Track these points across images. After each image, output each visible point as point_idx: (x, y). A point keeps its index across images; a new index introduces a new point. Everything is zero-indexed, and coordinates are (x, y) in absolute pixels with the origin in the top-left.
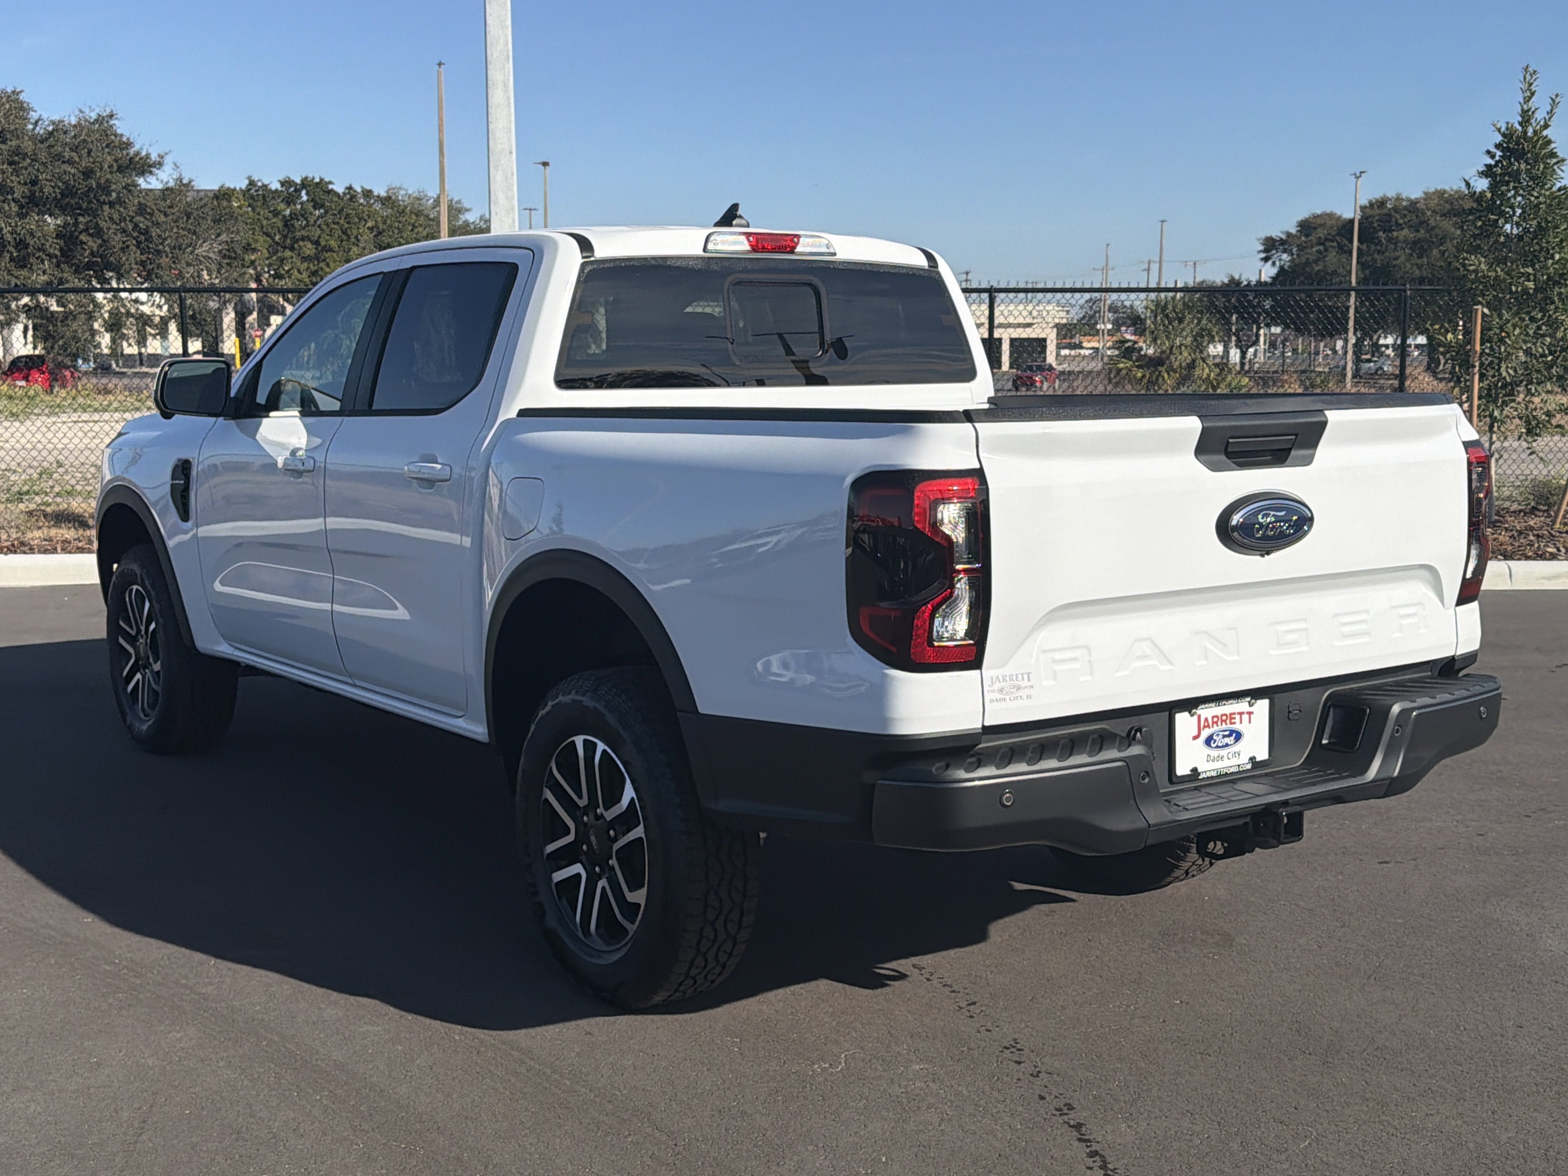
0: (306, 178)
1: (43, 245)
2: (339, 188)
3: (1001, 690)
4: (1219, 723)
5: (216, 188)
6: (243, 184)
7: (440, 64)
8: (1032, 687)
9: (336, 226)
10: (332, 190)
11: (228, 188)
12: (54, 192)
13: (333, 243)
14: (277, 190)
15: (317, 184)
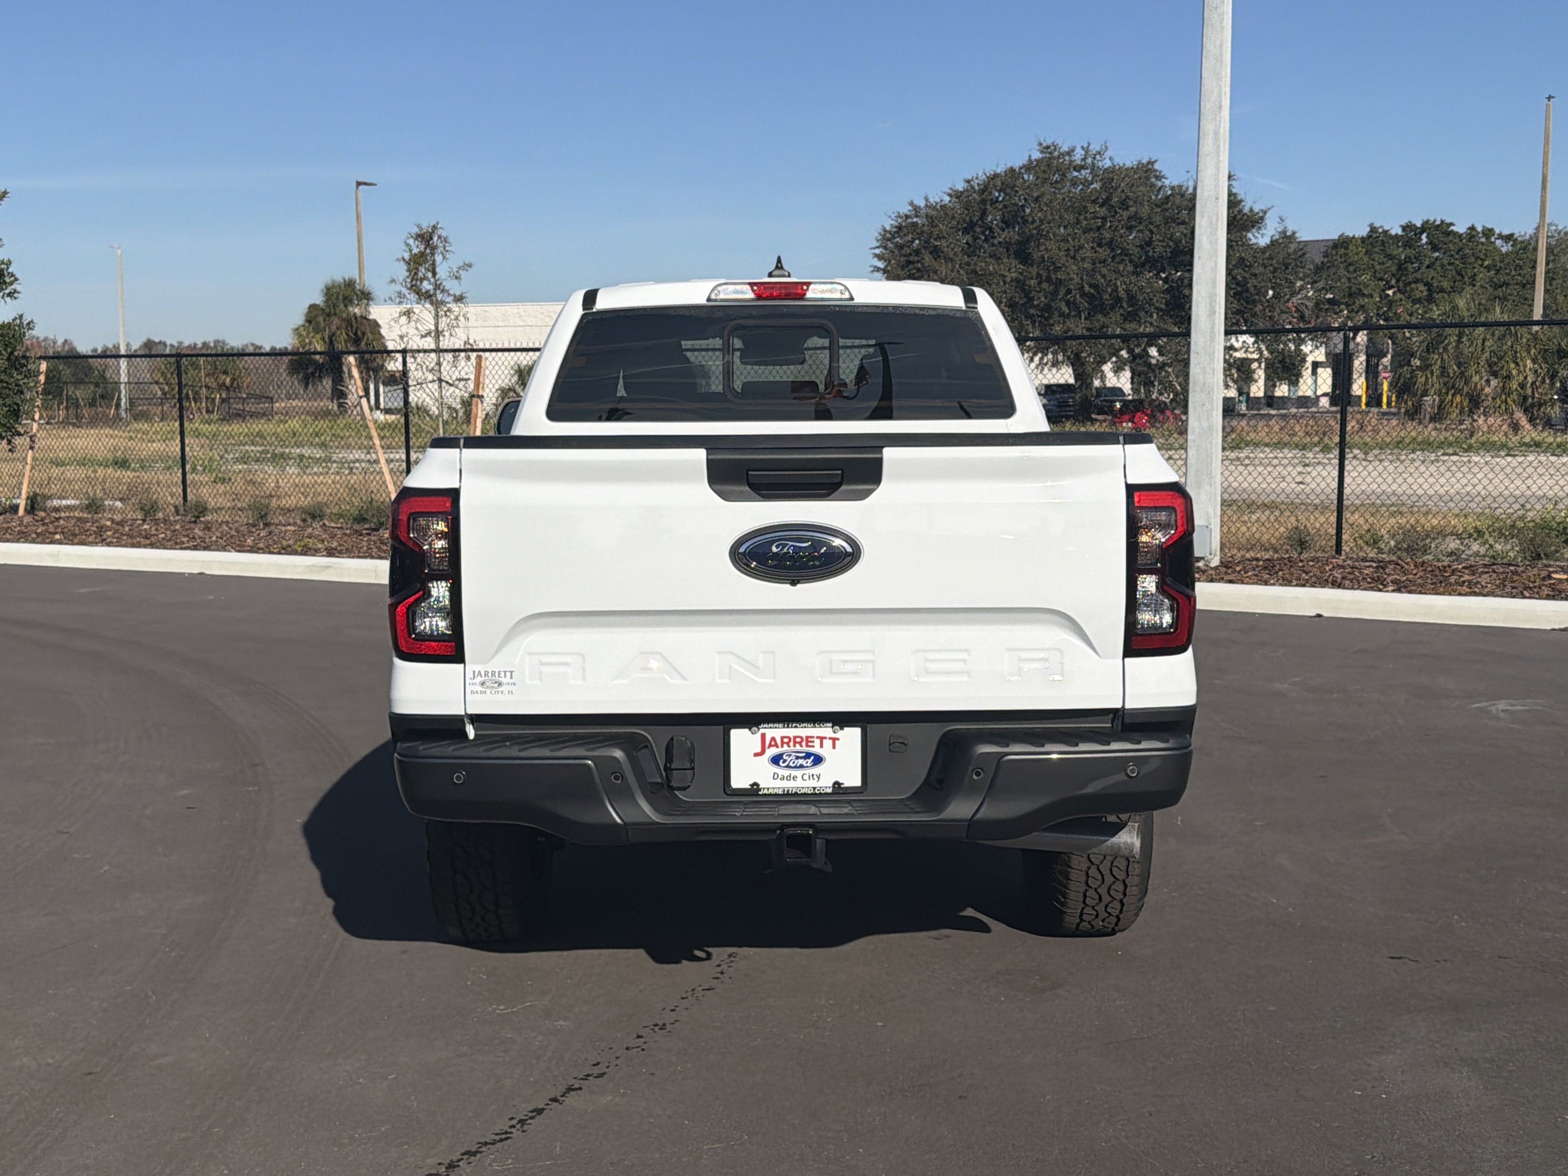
0: (1428, 221)
1: (1151, 299)
2: (1460, 228)
3: (483, 684)
4: (791, 744)
5: (1336, 237)
6: (1363, 231)
7: (1549, 98)
8: (514, 684)
9: (1450, 267)
10: (1452, 231)
11: (1347, 237)
12: (1166, 252)
13: (1446, 284)
14: (1396, 235)
15: (1438, 226)
